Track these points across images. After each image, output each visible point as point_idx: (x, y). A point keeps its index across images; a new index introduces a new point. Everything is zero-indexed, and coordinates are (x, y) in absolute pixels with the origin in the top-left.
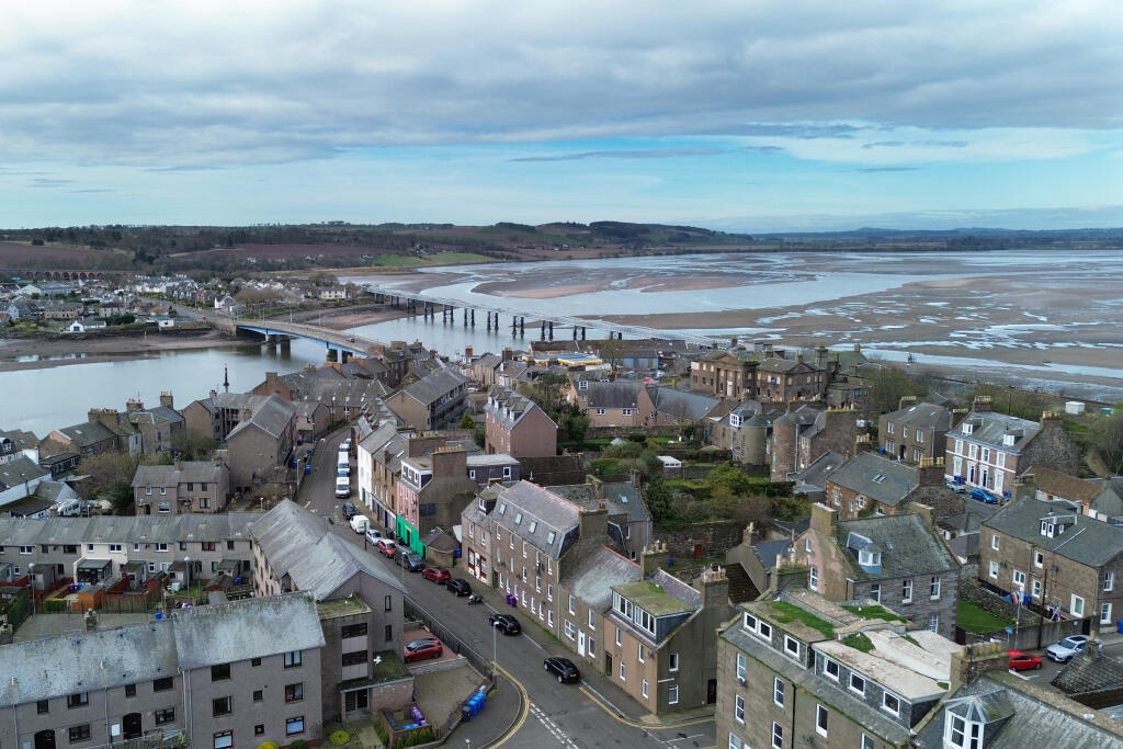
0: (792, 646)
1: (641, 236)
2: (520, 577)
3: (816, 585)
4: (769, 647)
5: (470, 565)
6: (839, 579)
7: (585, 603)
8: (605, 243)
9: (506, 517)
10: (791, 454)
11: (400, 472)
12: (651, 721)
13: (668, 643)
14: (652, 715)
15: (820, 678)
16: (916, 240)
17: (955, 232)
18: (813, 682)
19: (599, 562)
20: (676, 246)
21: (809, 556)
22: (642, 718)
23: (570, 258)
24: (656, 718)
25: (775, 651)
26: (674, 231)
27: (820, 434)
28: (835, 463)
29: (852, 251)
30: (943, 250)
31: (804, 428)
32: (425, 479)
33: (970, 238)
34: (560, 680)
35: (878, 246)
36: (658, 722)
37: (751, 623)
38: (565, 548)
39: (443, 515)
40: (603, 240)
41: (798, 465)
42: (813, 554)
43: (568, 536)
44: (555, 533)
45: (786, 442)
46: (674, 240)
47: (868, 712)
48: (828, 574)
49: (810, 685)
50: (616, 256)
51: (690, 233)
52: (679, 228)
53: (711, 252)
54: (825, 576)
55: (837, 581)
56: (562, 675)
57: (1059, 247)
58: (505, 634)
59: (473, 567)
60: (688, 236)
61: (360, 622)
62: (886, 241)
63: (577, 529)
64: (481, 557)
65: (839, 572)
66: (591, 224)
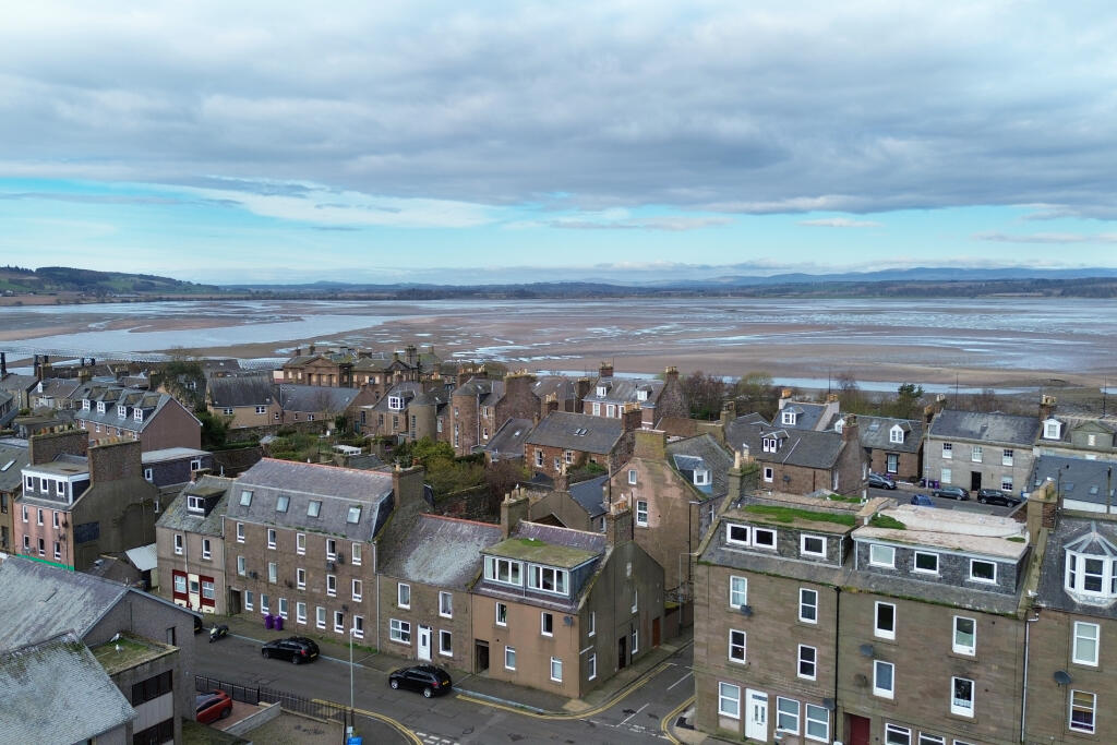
0: (813, 546)
1: (100, 283)
2: (291, 585)
3: (645, 520)
4: (777, 557)
5: (178, 595)
6: (679, 505)
7: (430, 586)
8: (59, 290)
9: (257, 509)
10: (474, 427)
11: (19, 489)
12: (577, 707)
13: (587, 600)
14: (573, 701)
15: (866, 573)
16: (368, 291)
17: (397, 286)
18: (859, 579)
19: (425, 535)
20: (144, 294)
21: (634, 490)
22: (566, 707)
23: (20, 304)
24: (580, 702)
25: (785, 559)
26: (136, 279)
27: (503, 400)
28: (522, 428)
29: (319, 299)
30: (395, 299)
31: (484, 397)
32: (79, 487)
33: (414, 290)
34: (428, 693)
35: (340, 295)
36: (586, 706)
37: (739, 534)
38: (380, 524)
39: (111, 535)
40: (56, 287)
41: (481, 436)
42: (639, 485)
43: (382, 507)
44: (360, 507)
45: (468, 413)
46: (137, 288)
47: (952, 592)
48: (663, 503)
49: (858, 583)
50: (77, 303)
51: (156, 282)
52: (141, 276)
53: (183, 300)
54: (659, 507)
55: (676, 508)
56: (431, 687)
57: (478, 298)
58: (299, 663)
59: (185, 597)
60: (153, 285)
61: (162, 670)
62: (343, 292)
63: (391, 496)
64: (202, 578)
65: (679, 497)
66: (38, 270)
